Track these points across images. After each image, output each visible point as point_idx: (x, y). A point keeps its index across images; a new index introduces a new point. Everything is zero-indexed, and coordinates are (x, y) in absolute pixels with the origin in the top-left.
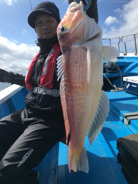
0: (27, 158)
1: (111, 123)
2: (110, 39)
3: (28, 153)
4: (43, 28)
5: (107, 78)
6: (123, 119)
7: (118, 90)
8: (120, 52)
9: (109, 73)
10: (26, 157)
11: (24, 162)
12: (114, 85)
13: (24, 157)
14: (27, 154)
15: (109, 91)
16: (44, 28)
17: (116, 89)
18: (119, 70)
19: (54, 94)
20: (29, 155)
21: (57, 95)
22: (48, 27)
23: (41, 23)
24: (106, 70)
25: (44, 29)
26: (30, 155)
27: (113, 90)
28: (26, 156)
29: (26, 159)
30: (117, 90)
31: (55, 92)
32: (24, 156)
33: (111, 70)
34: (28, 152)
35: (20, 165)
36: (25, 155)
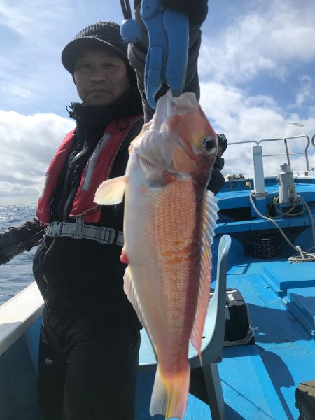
2: (285, 140)
4: (91, 79)
5: (280, 230)
7: (306, 257)
8: (310, 169)
9: (285, 217)
12: (298, 247)
15: (286, 259)
16: (94, 79)
17: (302, 256)
18: (307, 210)
19: (102, 238)
21: (108, 241)
22: (104, 78)
24: (277, 210)
25: (93, 81)
27: (294, 259)
30: (303, 258)
31: (103, 232)
33: (289, 211)
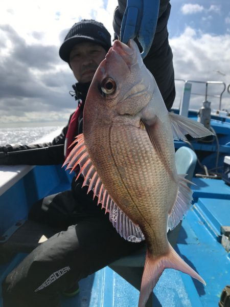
0: (55, 280)
1: (197, 239)
2: (207, 84)
3: (59, 271)
6: (220, 235)
9: (199, 142)
10: (54, 277)
11: (48, 285)
13: (50, 277)
14: (57, 272)
20: (60, 275)
22: (91, 62)
23: (78, 55)
25: (84, 65)
26: (62, 275)
28: (55, 275)
29: (53, 281)
30: (207, 175)
32: (52, 275)
34: (61, 270)
35: (42, 288)
36: (55, 273)
